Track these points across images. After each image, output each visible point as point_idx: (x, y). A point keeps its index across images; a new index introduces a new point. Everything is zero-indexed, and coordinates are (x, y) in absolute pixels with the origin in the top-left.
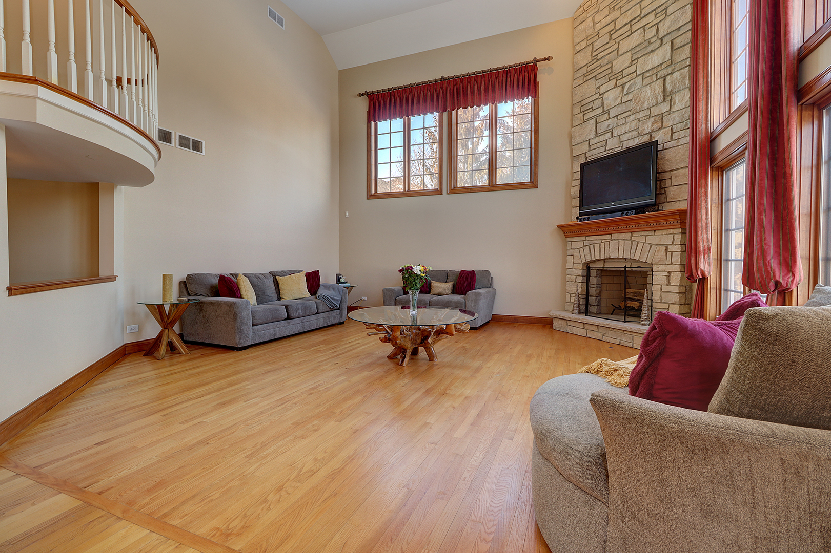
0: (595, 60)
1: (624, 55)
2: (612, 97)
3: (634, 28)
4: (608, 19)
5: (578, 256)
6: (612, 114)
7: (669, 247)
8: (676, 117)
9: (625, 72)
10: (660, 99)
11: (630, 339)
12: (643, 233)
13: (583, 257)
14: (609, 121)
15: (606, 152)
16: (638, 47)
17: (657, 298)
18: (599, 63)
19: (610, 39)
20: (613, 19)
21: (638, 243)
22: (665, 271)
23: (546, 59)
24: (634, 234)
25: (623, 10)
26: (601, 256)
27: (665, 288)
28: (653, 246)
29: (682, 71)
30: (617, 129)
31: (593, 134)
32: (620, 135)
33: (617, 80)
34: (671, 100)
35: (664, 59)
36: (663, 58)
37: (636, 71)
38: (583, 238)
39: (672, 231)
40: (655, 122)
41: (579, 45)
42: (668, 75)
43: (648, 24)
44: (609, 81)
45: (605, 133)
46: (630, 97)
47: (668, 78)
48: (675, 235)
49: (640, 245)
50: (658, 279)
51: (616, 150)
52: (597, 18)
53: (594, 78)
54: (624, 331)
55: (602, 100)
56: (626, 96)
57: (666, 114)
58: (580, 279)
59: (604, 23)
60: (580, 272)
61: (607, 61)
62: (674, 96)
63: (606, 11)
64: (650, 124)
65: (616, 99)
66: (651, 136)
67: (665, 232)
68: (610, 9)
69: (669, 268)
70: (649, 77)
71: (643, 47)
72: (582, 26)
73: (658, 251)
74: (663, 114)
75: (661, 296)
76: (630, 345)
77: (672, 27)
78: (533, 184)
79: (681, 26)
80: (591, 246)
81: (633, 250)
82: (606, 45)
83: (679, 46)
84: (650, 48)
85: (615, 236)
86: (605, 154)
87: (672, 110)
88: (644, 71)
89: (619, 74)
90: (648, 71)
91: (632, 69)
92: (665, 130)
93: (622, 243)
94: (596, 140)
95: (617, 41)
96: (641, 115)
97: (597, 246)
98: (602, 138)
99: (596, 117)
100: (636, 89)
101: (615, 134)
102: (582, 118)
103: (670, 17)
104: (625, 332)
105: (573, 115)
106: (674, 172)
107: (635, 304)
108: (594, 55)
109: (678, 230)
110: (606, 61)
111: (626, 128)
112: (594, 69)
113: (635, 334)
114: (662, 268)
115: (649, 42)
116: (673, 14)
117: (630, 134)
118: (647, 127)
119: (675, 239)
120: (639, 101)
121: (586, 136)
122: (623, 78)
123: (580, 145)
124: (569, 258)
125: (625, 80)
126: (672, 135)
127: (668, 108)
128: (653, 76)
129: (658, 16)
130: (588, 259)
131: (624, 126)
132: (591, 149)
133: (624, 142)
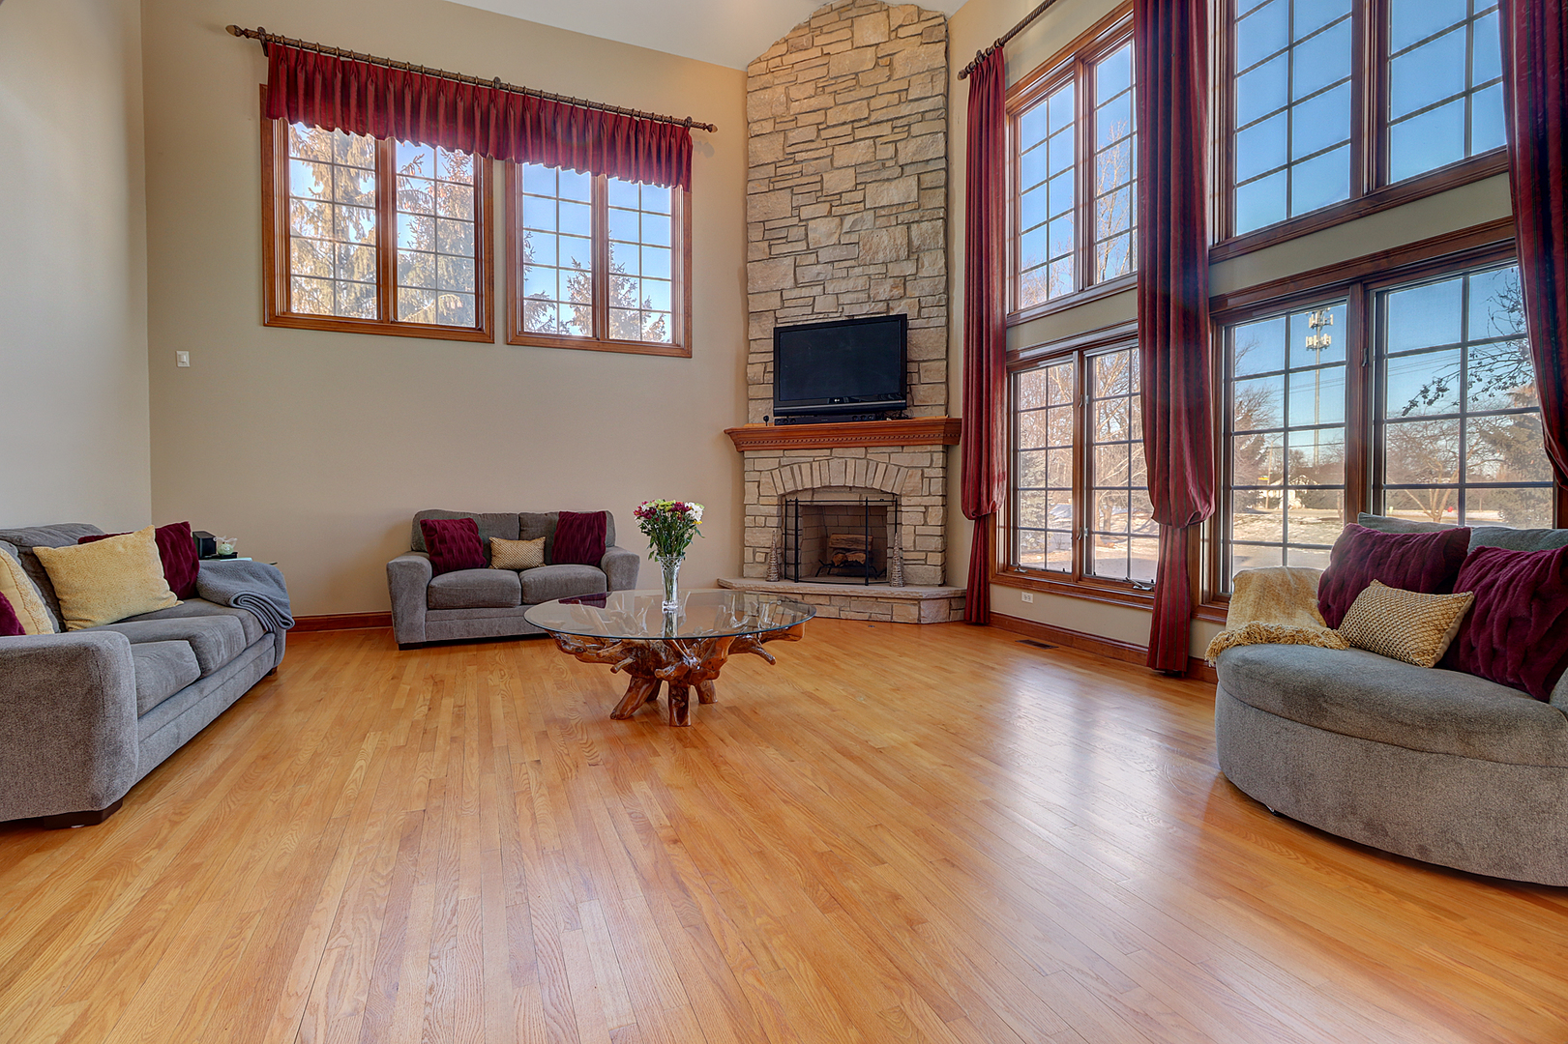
0: (791, 162)
1: (843, 170)
2: (822, 230)
3: (859, 134)
4: (814, 103)
5: (768, 483)
6: (824, 256)
7: (926, 470)
8: (926, 286)
9: (846, 198)
10: (903, 254)
11: (887, 609)
12: (884, 449)
13: (779, 483)
14: (819, 267)
15: (814, 317)
16: (865, 166)
17: (909, 545)
18: (798, 167)
19: (817, 137)
20: (823, 106)
21: (877, 465)
22: (920, 505)
23: (707, 128)
24: (870, 450)
25: (840, 99)
26: (815, 483)
27: (920, 530)
28: (902, 468)
29: (934, 222)
30: (832, 283)
31: (789, 283)
32: (837, 294)
33: (832, 206)
34: (917, 260)
35: (909, 197)
36: (906, 196)
37: (864, 201)
38: (780, 453)
39: (929, 448)
40: (894, 287)
41: (759, 124)
42: (913, 222)
43: (881, 136)
44: (818, 203)
45: (812, 284)
46: (854, 238)
47: (914, 227)
48: (935, 454)
49: (882, 468)
50: (909, 517)
51: (831, 315)
52: (794, 93)
53: (789, 190)
54: (877, 598)
55: (806, 230)
56: (848, 236)
57: (911, 278)
58: (774, 522)
59: (806, 105)
60: (774, 510)
61: (814, 169)
62: (922, 255)
63: (810, 89)
64: (887, 287)
65: (832, 234)
66: (888, 305)
67: (918, 449)
68: (817, 88)
69: (927, 501)
70: (884, 216)
71: (874, 168)
72: (766, 95)
73: (911, 476)
74: (905, 277)
75: (915, 541)
76: (888, 618)
77: (917, 156)
78: (682, 350)
79: (931, 159)
80: (796, 467)
81: (871, 474)
82: (811, 144)
83: (929, 186)
84: (885, 174)
85: (837, 452)
86: (812, 320)
87: (920, 275)
88: (877, 205)
89: (835, 197)
90: (883, 207)
91: (858, 196)
92: (909, 300)
93: (851, 463)
94: (796, 293)
95: (831, 143)
96: (872, 270)
97: (805, 468)
98: (805, 292)
99: (795, 254)
100: (864, 228)
101: (830, 289)
102: (767, 250)
103: (914, 140)
104: (879, 600)
105: (747, 242)
106: (924, 364)
107: (859, 557)
108: (789, 150)
109: (937, 446)
110: (811, 170)
111: (850, 284)
112: (789, 174)
113: (896, 601)
114: (915, 500)
115: (883, 164)
116: (921, 138)
117: (855, 295)
118: (884, 291)
119: (935, 459)
120: (870, 249)
121: (777, 282)
122: (841, 205)
123: (763, 295)
124: (751, 488)
125: (845, 209)
126: (919, 311)
127: (914, 271)
128: (892, 217)
129: (896, 130)
130: (790, 487)
131: (845, 281)
132: (786, 305)
133: (845, 307)
